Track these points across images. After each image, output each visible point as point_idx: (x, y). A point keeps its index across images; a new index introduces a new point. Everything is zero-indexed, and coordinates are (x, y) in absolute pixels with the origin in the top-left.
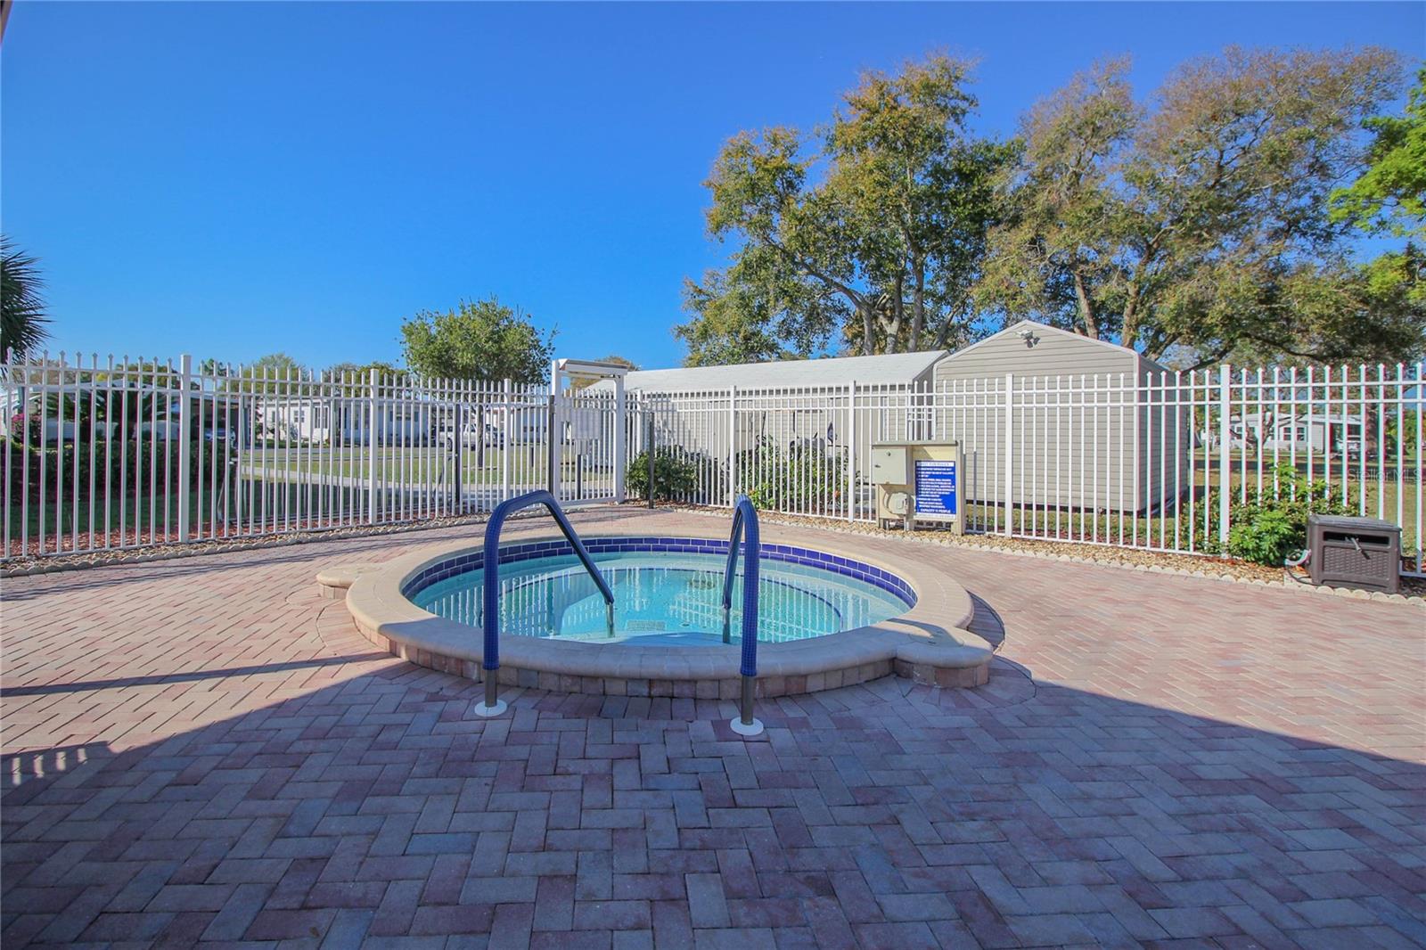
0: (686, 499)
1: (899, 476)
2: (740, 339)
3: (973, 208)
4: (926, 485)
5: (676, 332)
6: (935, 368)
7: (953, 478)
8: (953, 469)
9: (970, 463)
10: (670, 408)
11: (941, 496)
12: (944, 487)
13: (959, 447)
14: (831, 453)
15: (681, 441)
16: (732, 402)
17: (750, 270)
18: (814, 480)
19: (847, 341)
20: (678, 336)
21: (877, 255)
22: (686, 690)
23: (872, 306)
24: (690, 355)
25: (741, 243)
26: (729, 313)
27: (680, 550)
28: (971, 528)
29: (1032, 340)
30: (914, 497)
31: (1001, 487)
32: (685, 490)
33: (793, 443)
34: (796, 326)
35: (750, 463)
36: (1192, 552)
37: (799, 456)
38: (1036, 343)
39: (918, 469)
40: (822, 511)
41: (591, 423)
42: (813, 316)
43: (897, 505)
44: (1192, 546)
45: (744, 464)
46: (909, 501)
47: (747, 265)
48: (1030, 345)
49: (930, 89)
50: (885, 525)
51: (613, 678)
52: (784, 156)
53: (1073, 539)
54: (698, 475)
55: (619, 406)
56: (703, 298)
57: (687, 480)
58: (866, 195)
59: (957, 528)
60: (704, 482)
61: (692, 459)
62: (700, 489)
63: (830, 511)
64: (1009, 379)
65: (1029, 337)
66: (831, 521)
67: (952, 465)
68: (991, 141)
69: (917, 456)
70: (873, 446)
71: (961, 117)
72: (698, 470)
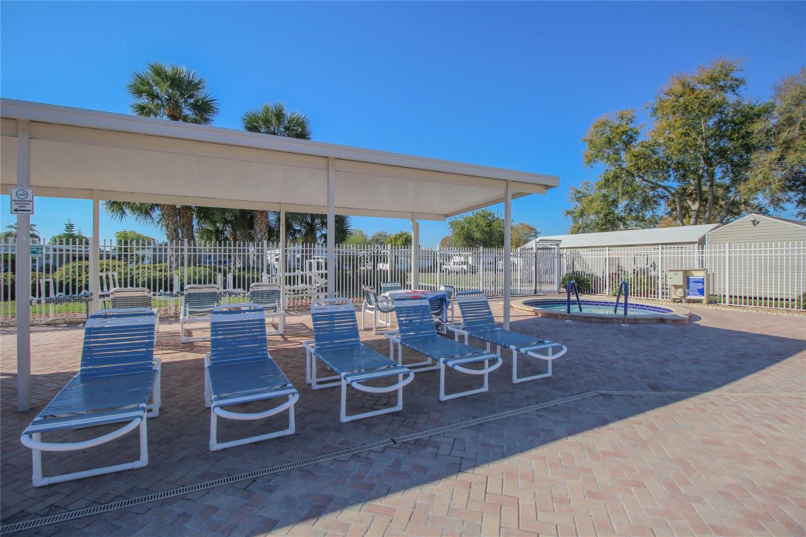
0: (587, 292)
1: (680, 282)
2: (602, 216)
3: (742, 141)
4: (692, 285)
5: (565, 213)
6: (706, 235)
7: (703, 282)
8: (703, 279)
9: (711, 279)
10: (577, 253)
11: (698, 290)
12: (700, 286)
13: (705, 271)
14: (653, 274)
15: (584, 269)
16: (607, 254)
17: (607, 183)
18: (644, 284)
19: (667, 213)
20: (567, 215)
21: (683, 171)
22: (610, 321)
23: (683, 194)
24: (573, 225)
25: (603, 168)
26: (595, 204)
27: (593, 304)
28: (710, 302)
29: (756, 223)
30: (687, 290)
31: (724, 289)
32: (587, 288)
33: (634, 270)
34: (635, 206)
35: (615, 278)
36: (802, 310)
37: (637, 275)
38: (758, 224)
39: (688, 279)
40: (647, 296)
41: (547, 263)
42: (647, 202)
43: (680, 293)
44: (802, 307)
45: (613, 279)
46: (685, 292)
47: (607, 180)
48: (755, 225)
49: (713, 79)
50: (674, 301)
51: (594, 318)
52: (627, 124)
53: (754, 305)
54: (592, 282)
55: (557, 256)
56: (580, 195)
57: (587, 284)
58: (675, 140)
59: (704, 302)
60: (595, 285)
61: (589, 276)
62: (593, 288)
63: (651, 297)
64: (727, 244)
65: (754, 222)
66: (651, 300)
67: (702, 278)
68: (754, 102)
69: (687, 275)
70: (669, 271)
71: (736, 88)
72: (592, 281)
